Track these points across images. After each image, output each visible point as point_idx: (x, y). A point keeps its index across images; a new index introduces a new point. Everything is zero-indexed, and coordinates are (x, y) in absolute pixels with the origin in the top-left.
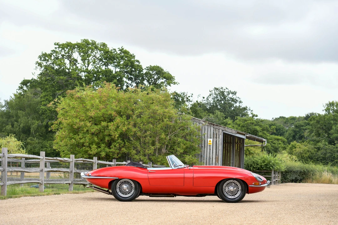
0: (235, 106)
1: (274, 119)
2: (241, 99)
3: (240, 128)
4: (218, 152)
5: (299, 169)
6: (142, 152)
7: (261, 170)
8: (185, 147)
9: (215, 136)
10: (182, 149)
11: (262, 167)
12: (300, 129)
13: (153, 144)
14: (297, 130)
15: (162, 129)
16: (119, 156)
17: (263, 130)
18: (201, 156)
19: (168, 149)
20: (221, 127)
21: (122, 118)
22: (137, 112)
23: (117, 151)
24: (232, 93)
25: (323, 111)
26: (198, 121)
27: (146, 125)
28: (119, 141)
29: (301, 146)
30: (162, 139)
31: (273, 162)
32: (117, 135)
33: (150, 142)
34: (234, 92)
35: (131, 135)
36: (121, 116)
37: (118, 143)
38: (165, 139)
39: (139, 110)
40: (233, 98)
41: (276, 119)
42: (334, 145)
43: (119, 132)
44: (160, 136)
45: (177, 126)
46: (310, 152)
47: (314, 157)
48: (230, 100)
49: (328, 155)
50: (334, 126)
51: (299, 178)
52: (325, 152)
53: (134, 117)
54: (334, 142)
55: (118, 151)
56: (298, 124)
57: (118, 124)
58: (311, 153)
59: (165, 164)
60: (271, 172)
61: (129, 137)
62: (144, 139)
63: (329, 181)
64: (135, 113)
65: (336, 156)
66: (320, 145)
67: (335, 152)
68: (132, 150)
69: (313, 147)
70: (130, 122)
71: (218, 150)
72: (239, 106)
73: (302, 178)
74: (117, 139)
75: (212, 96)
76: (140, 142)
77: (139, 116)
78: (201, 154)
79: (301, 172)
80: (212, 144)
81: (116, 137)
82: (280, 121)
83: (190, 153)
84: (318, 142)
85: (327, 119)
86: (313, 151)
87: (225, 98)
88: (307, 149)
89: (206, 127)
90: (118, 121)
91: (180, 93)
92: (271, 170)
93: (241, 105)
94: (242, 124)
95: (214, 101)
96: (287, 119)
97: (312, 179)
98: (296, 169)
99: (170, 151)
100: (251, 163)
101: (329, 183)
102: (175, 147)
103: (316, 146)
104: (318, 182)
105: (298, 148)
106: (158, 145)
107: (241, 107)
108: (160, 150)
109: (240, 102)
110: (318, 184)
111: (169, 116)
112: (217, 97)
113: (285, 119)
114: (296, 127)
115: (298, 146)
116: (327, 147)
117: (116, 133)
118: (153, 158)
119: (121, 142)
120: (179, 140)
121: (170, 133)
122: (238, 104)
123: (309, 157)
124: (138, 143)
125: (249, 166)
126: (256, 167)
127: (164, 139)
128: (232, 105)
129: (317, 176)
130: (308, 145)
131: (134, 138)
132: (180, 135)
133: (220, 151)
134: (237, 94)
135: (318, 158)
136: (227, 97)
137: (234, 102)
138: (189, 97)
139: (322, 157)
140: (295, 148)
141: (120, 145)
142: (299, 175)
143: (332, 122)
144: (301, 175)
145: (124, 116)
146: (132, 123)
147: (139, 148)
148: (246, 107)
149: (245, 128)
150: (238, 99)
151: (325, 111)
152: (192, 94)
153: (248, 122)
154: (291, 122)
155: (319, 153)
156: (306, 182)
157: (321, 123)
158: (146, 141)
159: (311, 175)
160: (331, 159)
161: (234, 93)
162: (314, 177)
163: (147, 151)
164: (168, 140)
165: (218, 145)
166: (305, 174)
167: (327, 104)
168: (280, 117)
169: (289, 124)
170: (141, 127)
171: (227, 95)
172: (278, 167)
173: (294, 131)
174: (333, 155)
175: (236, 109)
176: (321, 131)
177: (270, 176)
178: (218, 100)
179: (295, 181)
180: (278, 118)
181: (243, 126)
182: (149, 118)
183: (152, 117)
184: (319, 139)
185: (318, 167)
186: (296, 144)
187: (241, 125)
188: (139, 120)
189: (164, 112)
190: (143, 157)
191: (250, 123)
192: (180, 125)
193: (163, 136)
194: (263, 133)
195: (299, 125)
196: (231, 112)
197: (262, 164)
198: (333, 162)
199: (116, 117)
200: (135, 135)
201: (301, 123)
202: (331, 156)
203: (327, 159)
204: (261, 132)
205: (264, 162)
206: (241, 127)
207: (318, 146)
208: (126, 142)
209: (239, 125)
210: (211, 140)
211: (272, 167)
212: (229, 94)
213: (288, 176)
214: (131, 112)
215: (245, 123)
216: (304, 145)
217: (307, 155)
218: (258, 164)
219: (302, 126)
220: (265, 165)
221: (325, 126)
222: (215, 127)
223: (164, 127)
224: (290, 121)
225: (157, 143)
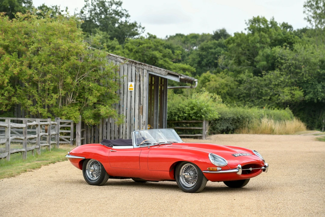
0: (120, 21)
1: (168, 37)
2: (128, 12)
3: (132, 54)
4: (142, 100)
5: (231, 116)
6: (41, 102)
7: (188, 120)
8: (99, 94)
9: (138, 78)
10: (95, 97)
11: (190, 116)
12: (208, 53)
13: (55, 90)
14: (204, 53)
15: (67, 70)
16: (8, 108)
17: (164, 56)
18: (119, 106)
19: (76, 97)
20: (146, 66)
21: (12, 56)
22: (33, 47)
23: (5, 102)
24: (117, 4)
25: (246, 29)
26: (114, 58)
27: (45, 65)
28: (9, 87)
29: (217, 79)
30: (68, 84)
31: (205, 109)
32: (7, 81)
33: (52, 88)
34: (119, 2)
35: (25, 80)
36: (10, 53)
37: (7, 90)
38: (72, 84)
39: (36, 45)
40: (117, 10)
41: (172, 38)
42: (262, 76)
43: (9, 75)
44: (65, 80)
45: (88, 66)
46: (229, 87)
47: (235, 94)
48: (113, 13)
49: (254, 90)
50: (261, 50)
51: (231, 127)
52: (249, 86)
53: (28, 53)
54: (261, 73)
55: (7, 102)
56: (205, 45)
57: (8, 64)
58: (231, 88)
59: (72, 119)
60: (202, 123)
61: (23, 82)
62: (43, 84)
63: (271, 131)
64: (30, 49)
65: (264, 92)
66: (243, 76)
67: (262, 87)
68: (26, 100)
69: (232, 79)
70: (23, 62)
71: (142, 97)
72: (126, 21)
73: (234, 127)
74: (6, 85)
75: (88, 7)
76: (37, 88)
77: (36, 52)
78: (119, 103)
79: (233, 120)
80: (133, 90)
81: (5, 83)
82: (177, 39)
83: (106, 102)
84: (239, 72)
85: (251, 41)
86: (232, 85)
87: (106, 11)
88: (225, 82)
89: (126, 67)
90: (6, 60)
91: (51, 7)
92: (202, 120)
93: (128, 19)
94: (135, 48)
95: (91, 15)
96: (187, 37)
97: (248, 127)
98: (228, 115)
99: (79, 100)
100: (175, 111)
101: (270, 134)
102: (86, 95)
103: (236, 79)
104: (256, 132)
105: (212, 80)
106: (62, 92)
107: (128, 22)
108: (64, 99)
109: (127, 16)
110: (256, 135)
111: (77, 53)
112: (95, 9)
113: (184, 38)
114: (202, 49)
115: (212, 78)
116: (252, 79)
117: (5, 77)
118: (55, 110)
119: (11, 89)
120: (91, 85)
121: (79, 75)
122: (123, 19)
123: (228, 94)
124: (35, 91)
125: (172, 115)
126: (182, 116)
127: (70, 84)
128: (115, 21)
129: (255, 124)
130: (226, 77)
131: (30, 84)
132: (91, 78)
133: (145, 99)
134: (122, 5)
135: (240, 94)
136: (108, 9)
137: (119, 15)
138: (62, 11)
139: (245, 93)
140: (209, 81)
141: (9, 93)
142: (231, 124)
143: (258, 45)
144: (234, 123)
145: (15, 53)
146: (26, 62)
147: (37, 97)
148: (136, 23)
149: (140, 54)
150: (124, 12)
151: (247, 30)
152: (67, 8)
153: (144, 45)
154: (193, 42)
155: (242, 88)
156: (240, 133)
157: (244, 47)
158: (45, 87)
159: (247, 123)
160: (257, 95)
161: (119, 4)
162: (250, 126)
163: (47, 101)
164: (76, 85)
165: (142, 91)
166: (238, 122)
167: (250, 21)
168: (177, 35)
169: (189, 45)
170: (39, 67)
171: (109, 6)
172: (212, 115)
173: (200, 56)
174: (261, 91)
175: (123, 26)
176: (243, 58)
177: (201, 128)
178: (96, 14)
179: (226, 131)
180: (175, 37)
181: (137, 52)
182: (50, 56)
183: (53, 54)
184: (242, 68)
185: (254, 111)
186: (210, 76)
187: (134, 50)
188: (35, 59)
189: (70, 47)
190: (42, 109)
191: (147, 47)
192: (91, 65)
193: (69, 80)
194: (165, 61)
195: (206, 48)
196: (116, 31)
197: (190, 111)
198: (261, 100)
199: (4, 54)
200: (30, 80)
201: (210, 44)
202: (257, 92)
203: (252, 95)
204: (161, 59)
205: (192, 109)
206: (134, 52)
207: (239, 79)
208: (18, 90)
209: (131, 50)
210: (133, 84)
211: (205, 115)
212: (112, 5)
213: (218, 126)
214: (23, 48)
215: (139, 47)
216: (221, 77)
217: (225, 91)
218: (184, 113)
219: (211, 48)
220: (194, 113)
221: (248, 50)
222: (138, 66)
223: (70, 67)
224: (191, 40)
225: (61, 90)
